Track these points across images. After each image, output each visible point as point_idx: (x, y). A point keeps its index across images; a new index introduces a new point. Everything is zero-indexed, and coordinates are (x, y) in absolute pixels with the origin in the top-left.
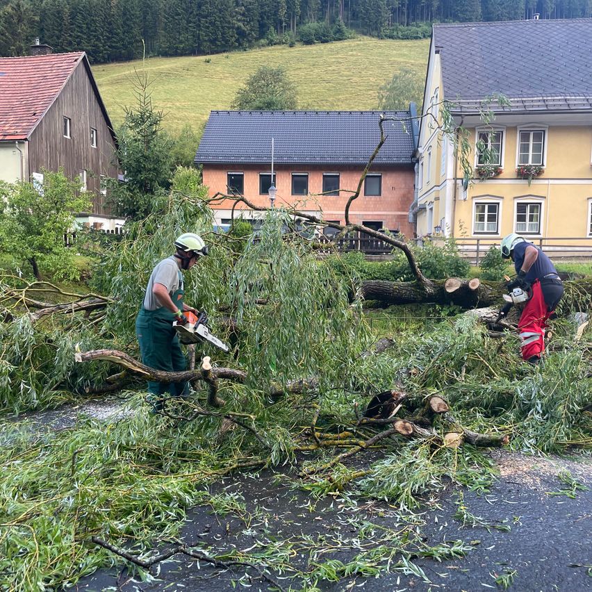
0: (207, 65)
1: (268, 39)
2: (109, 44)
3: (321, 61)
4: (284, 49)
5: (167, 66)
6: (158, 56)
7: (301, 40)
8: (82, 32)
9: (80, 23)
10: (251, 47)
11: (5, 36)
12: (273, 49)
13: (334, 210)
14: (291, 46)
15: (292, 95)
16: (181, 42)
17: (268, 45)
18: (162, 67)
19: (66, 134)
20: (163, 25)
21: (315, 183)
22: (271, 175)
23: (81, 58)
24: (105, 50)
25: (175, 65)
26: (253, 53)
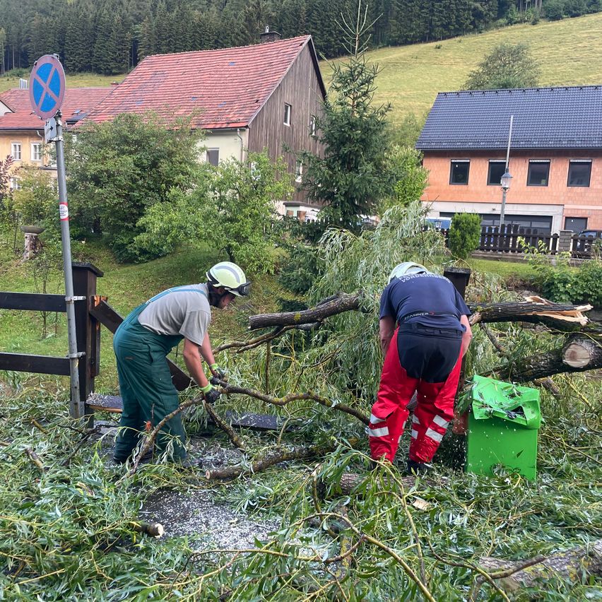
0: (437, 52)
1: (507, 18)
2: (340, 38)
3: (569, 37)
4: (525, 27)
5: (395, 56)
6: (387, 46)
7: (547, 16)
8: (316, 29)
9: (315, 20)
10: (487, 29)
11: (245, 34)
12: (512, 29)
13: (580, 205)
14: (534, 24)
15: (533, 75)
16: (412, 30)
17: (507, 25)
18: (391, 57)
19: (286, 121)
20: (395, 13)
21: (559, 171)
22: (505, 163)
23: (306, 42)
24: (337, 44)
25: (404, 53)
26: (489, 35)
